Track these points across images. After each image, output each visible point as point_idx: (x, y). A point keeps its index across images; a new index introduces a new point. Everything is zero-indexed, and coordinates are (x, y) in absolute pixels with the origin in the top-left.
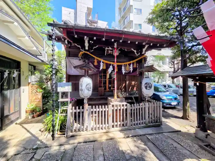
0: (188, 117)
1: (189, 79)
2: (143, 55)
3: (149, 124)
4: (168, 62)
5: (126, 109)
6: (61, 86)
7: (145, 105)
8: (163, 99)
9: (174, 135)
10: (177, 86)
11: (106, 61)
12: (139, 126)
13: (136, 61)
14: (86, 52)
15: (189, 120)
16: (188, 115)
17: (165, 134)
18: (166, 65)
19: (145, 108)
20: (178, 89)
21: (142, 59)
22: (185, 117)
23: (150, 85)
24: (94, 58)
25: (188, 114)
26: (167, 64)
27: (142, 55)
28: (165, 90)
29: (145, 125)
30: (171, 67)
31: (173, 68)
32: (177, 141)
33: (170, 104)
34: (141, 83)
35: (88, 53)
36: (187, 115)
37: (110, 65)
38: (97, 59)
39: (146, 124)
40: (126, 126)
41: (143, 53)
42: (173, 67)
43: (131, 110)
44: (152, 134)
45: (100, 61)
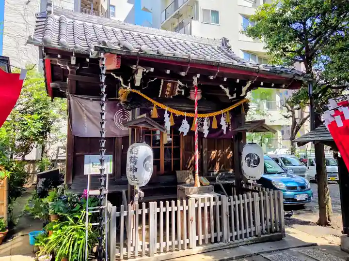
0: (329, 220)
1: (325, 146)
2: (243, 97)
3: (262, 236)
4: (278, 104)
5: (220, 207)
6: (92, 161)
7: (252, 196)
8: (278, 188)
9: (308, 250)
10: (301, 160)
11: (174, 110)
12: (245, 239)
13: (229, 111)
14: (134, 91)
15: (330, 225)
16: (329, 217)
17: (294, 250)
18: (276, 110)
19: (253, 203)
20: (304, 166)
21: (240, 106)
22: (323, 222)
23: (256, 158)
24: (151, 105)
25: (328, 214)
26: (278, 109)
27: (240, 98)
28: (280, 170)
29: (254, 237)
30: (286, 117)
31: (291, 118)
32: (313, 257)
33: (294, 200)
34: (240, 154)
35: (139, 92)
36: (327, 216)
37: (182, 118)
38: (157, 106)
39: (256, 236)
40: (221, 241)
41: (242, 95)
42: (290, 116)
43: (230, 207)
44: (271, 252)
45: (164, 111)
